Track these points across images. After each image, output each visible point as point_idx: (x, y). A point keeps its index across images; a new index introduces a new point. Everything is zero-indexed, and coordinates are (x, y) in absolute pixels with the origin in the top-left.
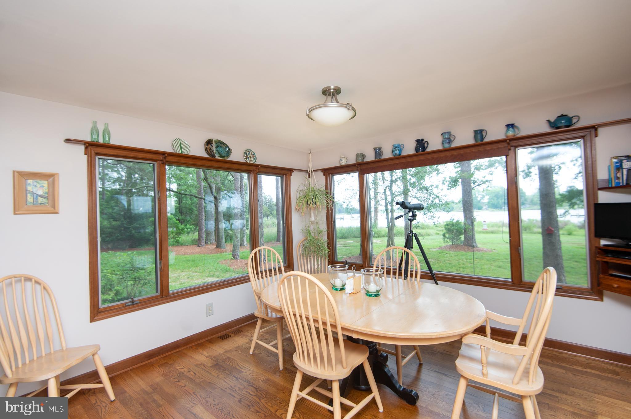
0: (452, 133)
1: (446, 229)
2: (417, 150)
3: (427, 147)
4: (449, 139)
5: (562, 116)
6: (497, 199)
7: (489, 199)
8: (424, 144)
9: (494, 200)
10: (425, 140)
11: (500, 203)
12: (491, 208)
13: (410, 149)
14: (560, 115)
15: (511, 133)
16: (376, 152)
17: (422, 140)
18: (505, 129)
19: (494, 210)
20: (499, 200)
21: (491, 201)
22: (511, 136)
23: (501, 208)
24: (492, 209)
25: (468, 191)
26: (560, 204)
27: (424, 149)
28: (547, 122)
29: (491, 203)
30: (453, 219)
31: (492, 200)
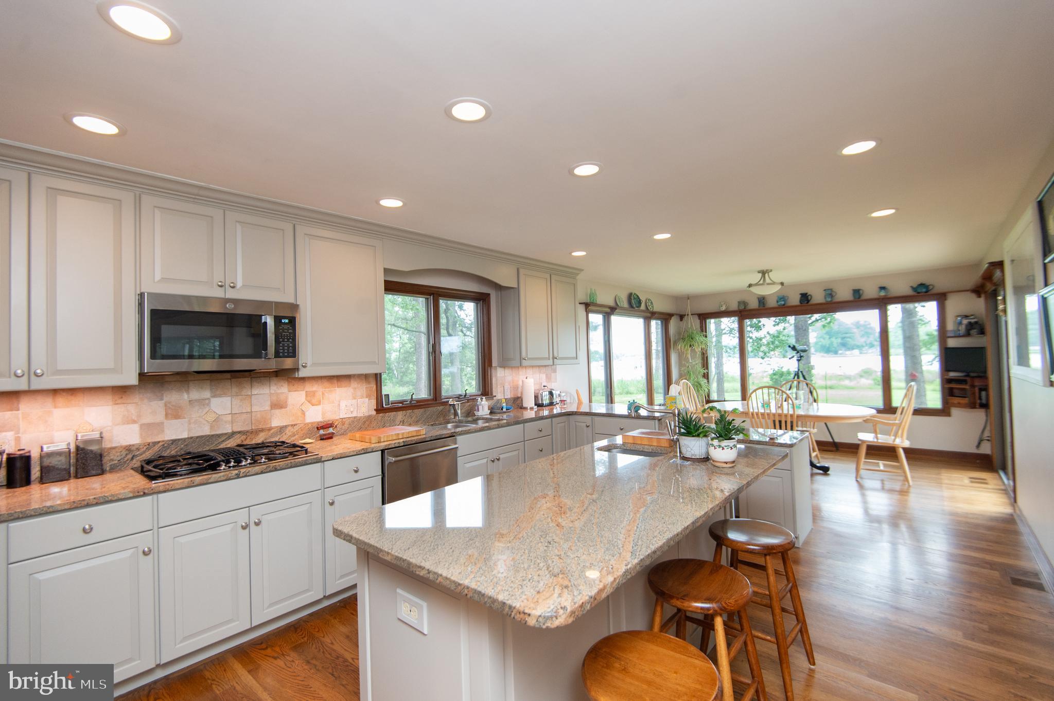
0: (834, 290)
1: (772, 379)
2: (801, 301)
3: (811, 299)
4: (831, 294)
5: (922, 285)
6: (830, 338)
7: (816, 337)
8: (808, 296)
9: (824, 339)
10: (808, 294)
11: (835, 345)
12: (820, 352)
13: (795, 300)
14: (919, 283)
15: (883, 293)
16: (759, 302)
17: (807, 294)
18: (878, 289)
19: (825, 355)
20: (833, 339)
21: (820, 342)
22: (883, 296)
23: (836, 353)
24: (822, 354)
25: (804, 329)
26: (928, 346)
27: (808, 301)
28: (910, 288)
29: (820, 343)
30: (781, 366)
31: (822, 340)
